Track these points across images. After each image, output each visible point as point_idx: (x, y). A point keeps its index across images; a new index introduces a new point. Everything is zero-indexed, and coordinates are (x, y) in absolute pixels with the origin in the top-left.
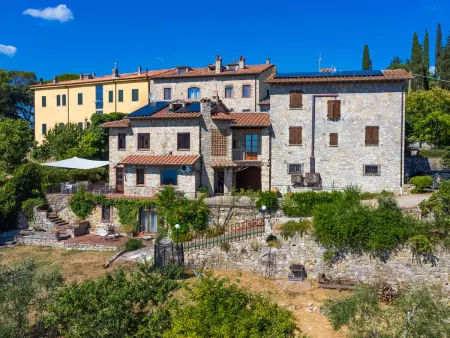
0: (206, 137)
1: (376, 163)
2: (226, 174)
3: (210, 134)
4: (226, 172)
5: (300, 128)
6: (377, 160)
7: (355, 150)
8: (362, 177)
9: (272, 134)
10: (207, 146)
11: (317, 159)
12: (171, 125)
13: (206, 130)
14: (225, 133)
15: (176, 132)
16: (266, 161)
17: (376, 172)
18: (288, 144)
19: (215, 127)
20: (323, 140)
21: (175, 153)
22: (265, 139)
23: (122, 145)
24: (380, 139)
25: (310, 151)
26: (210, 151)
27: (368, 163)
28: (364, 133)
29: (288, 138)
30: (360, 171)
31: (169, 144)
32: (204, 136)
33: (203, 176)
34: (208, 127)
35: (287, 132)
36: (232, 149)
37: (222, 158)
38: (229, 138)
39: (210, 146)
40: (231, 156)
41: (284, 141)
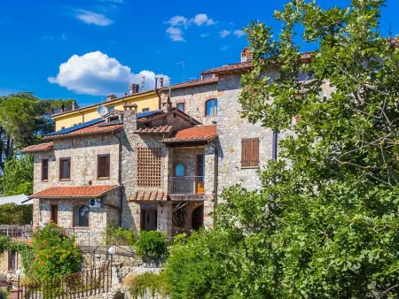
0: (131, 158)
2: (159, 214)
3: (134, 155)
4: (159, 209)
5: (257, 141)
9: (218, 152)
10: (131, 173)
12: (91, 145)
13: (130, 149)
14: (158, 153)
15: (97, 153)
16: (210, 193)
18: (239, 165)
19: (142, 144)
21: (95, 183)
22: (209, 159)
23: (45, 176)
26: (136, 179)
29: (240, 157)
31: (89, 172)
32: (127, 158)
33: (123, 215)
34: (133, 145)
35: (238, 148)
36: (169, 176)
37: (154, 189)
38: (165, 160)
39: (136, 172)
40: (166, 186)
41: (234, 162)
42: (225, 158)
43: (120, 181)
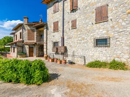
1: (105, 36)
2: (34, 48)
3: (27, 32)
5: (58, 22)
6: (107, 34)
7: (88, 28)
8: (93, 49)
11: (65, 38)
13: (25, 30)
14: (33, 31)
15: (20, 32)
16: (45, 41)
17: (106, 44)
18: (53, 32)
19: (29, 28)
20: (68, 26)
22: (45, 31)
24: (109, 15)
25: (61, 34)
26: (27, 38)
27: (98, 37)
28: (94, 14)
29: (53, 29)
30: (91, 43)
32: (24, 32)
33: (24, 49)
34: (26, 29)
35: (52, 26)
36: (36, 37)
37: (32, 41)
38: (35, 33)
39: (27, 36)
40: (36, 41)
41: (51, 30)
42: (49, 30)
43: (23, 39)
